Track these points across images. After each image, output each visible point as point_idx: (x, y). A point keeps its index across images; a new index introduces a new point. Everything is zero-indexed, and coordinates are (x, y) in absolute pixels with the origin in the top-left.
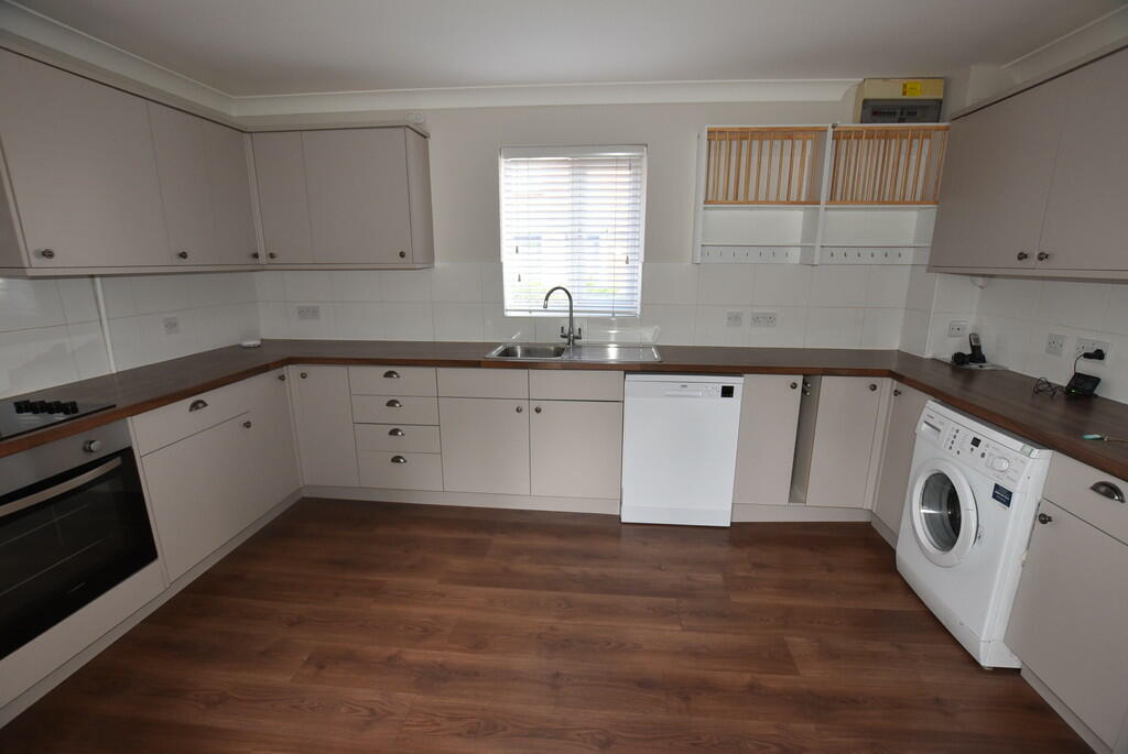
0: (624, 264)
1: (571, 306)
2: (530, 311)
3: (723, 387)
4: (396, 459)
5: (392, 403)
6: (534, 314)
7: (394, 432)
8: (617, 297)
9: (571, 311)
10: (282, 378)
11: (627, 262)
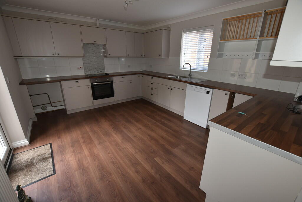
0: (206, 58)
1: (191, 68)
2: (186, 69)
3: (207, 91)
4: (152, 94)
5: (152, 83)
6: (187, 70)
7: (152, 89)
8: (204, 67)
9: (190, 69)
10: (139, 76)
11: (207, 58)
